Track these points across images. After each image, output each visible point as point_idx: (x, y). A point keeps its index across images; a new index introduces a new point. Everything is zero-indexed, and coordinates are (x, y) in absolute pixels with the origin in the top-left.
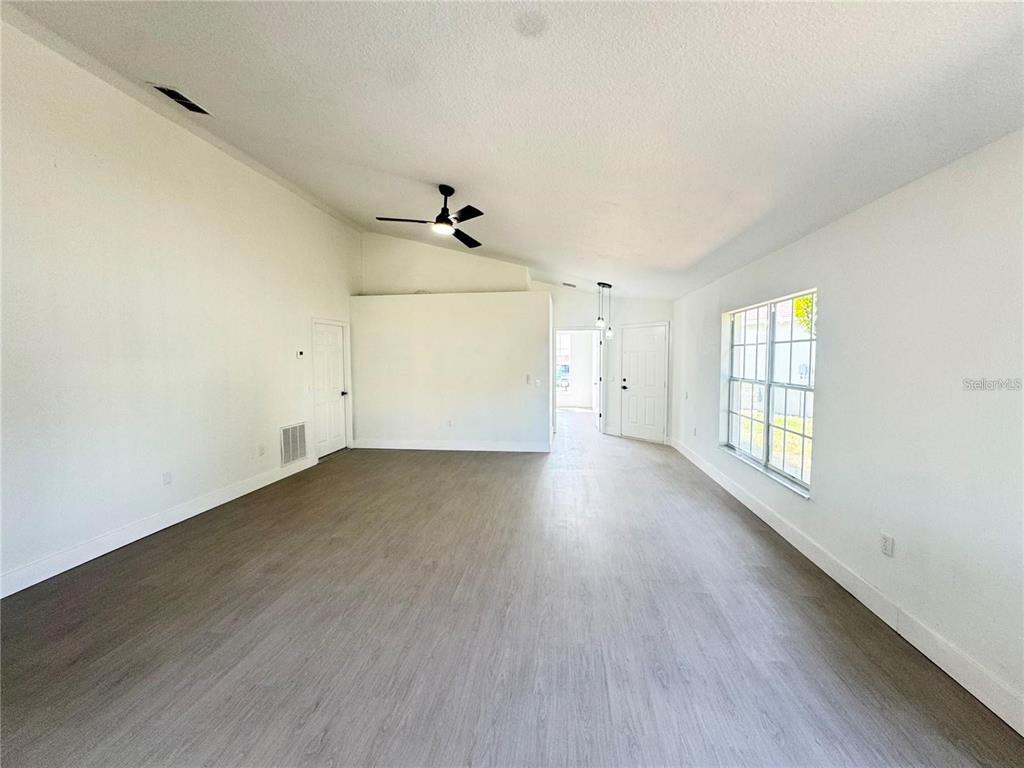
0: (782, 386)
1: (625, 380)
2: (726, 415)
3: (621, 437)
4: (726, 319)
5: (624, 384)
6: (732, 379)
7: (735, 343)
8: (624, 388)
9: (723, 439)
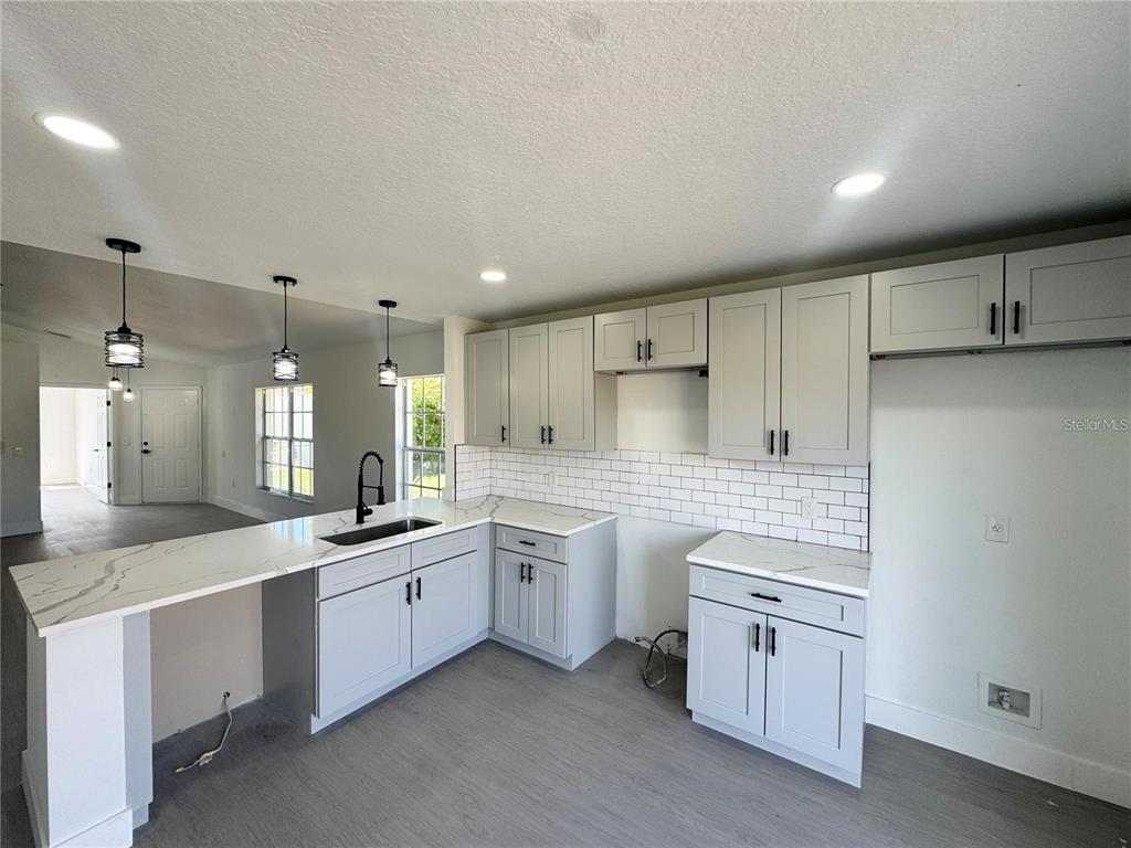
0: (306, 440)
1: (146, 444)
2: (261, 465)
3: (143, 504)
4: (259, 393)
5: (145, 448)
6: (265, 438)
7: (267, 410)
8: (146, 452)
9: (259, 483)
